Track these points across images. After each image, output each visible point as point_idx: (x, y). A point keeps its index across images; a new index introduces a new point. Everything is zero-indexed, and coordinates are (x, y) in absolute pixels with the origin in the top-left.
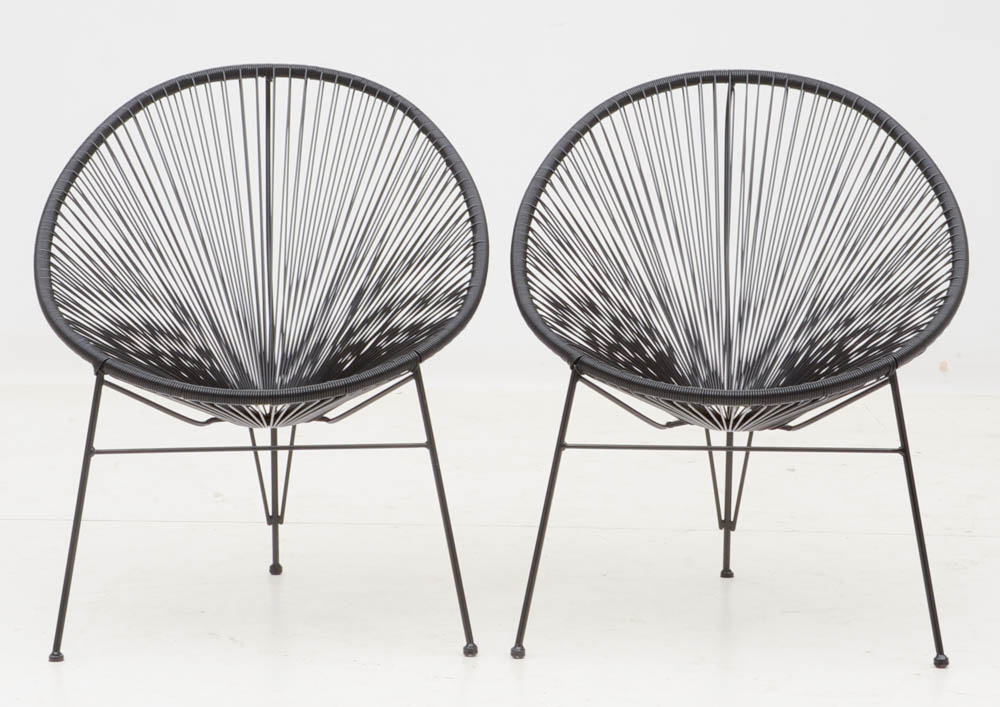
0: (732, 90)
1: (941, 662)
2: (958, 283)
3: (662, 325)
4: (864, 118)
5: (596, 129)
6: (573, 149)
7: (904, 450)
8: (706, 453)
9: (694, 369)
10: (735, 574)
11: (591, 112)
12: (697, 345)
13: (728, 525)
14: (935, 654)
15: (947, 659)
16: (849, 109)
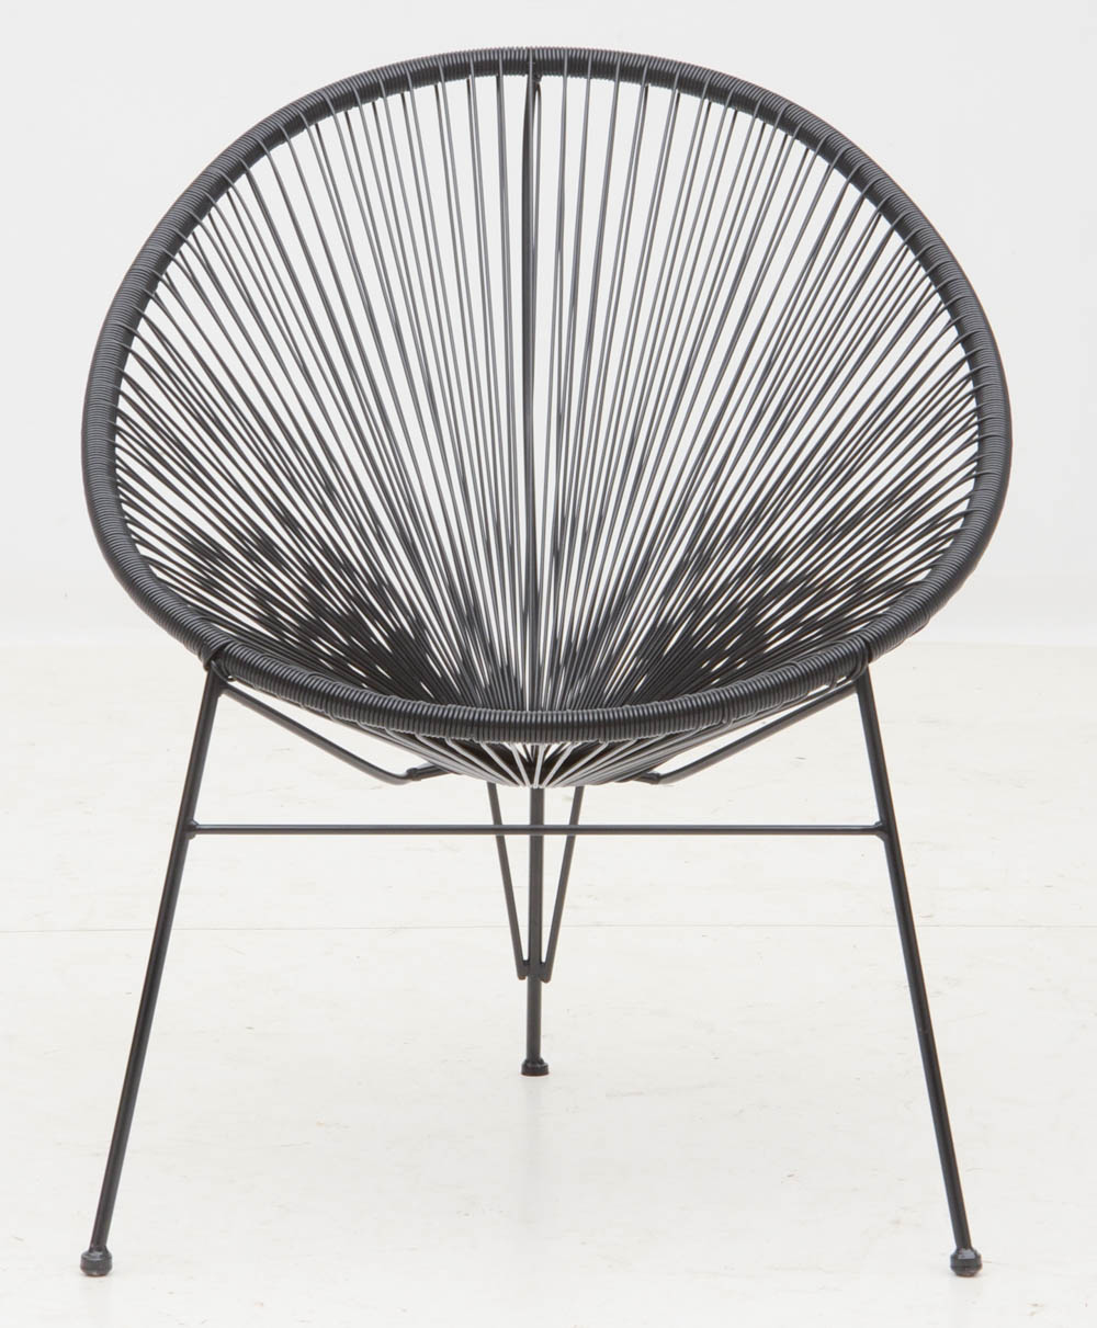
0: (534, 89)
1: (966, 1264)
2: (990, 483)
3: (400, 576)
4: (799, 147)
5: (260, 169)
6: (213, 211)
7: (886, 829)
8: (492, 839)
9: (466, 663)
10: (550, 1069)
11: (247, 136)
12: (471, 618)
13: (535, 969)
14: (952, 1247)
15: (978, 1257)
16: (769, 128)
